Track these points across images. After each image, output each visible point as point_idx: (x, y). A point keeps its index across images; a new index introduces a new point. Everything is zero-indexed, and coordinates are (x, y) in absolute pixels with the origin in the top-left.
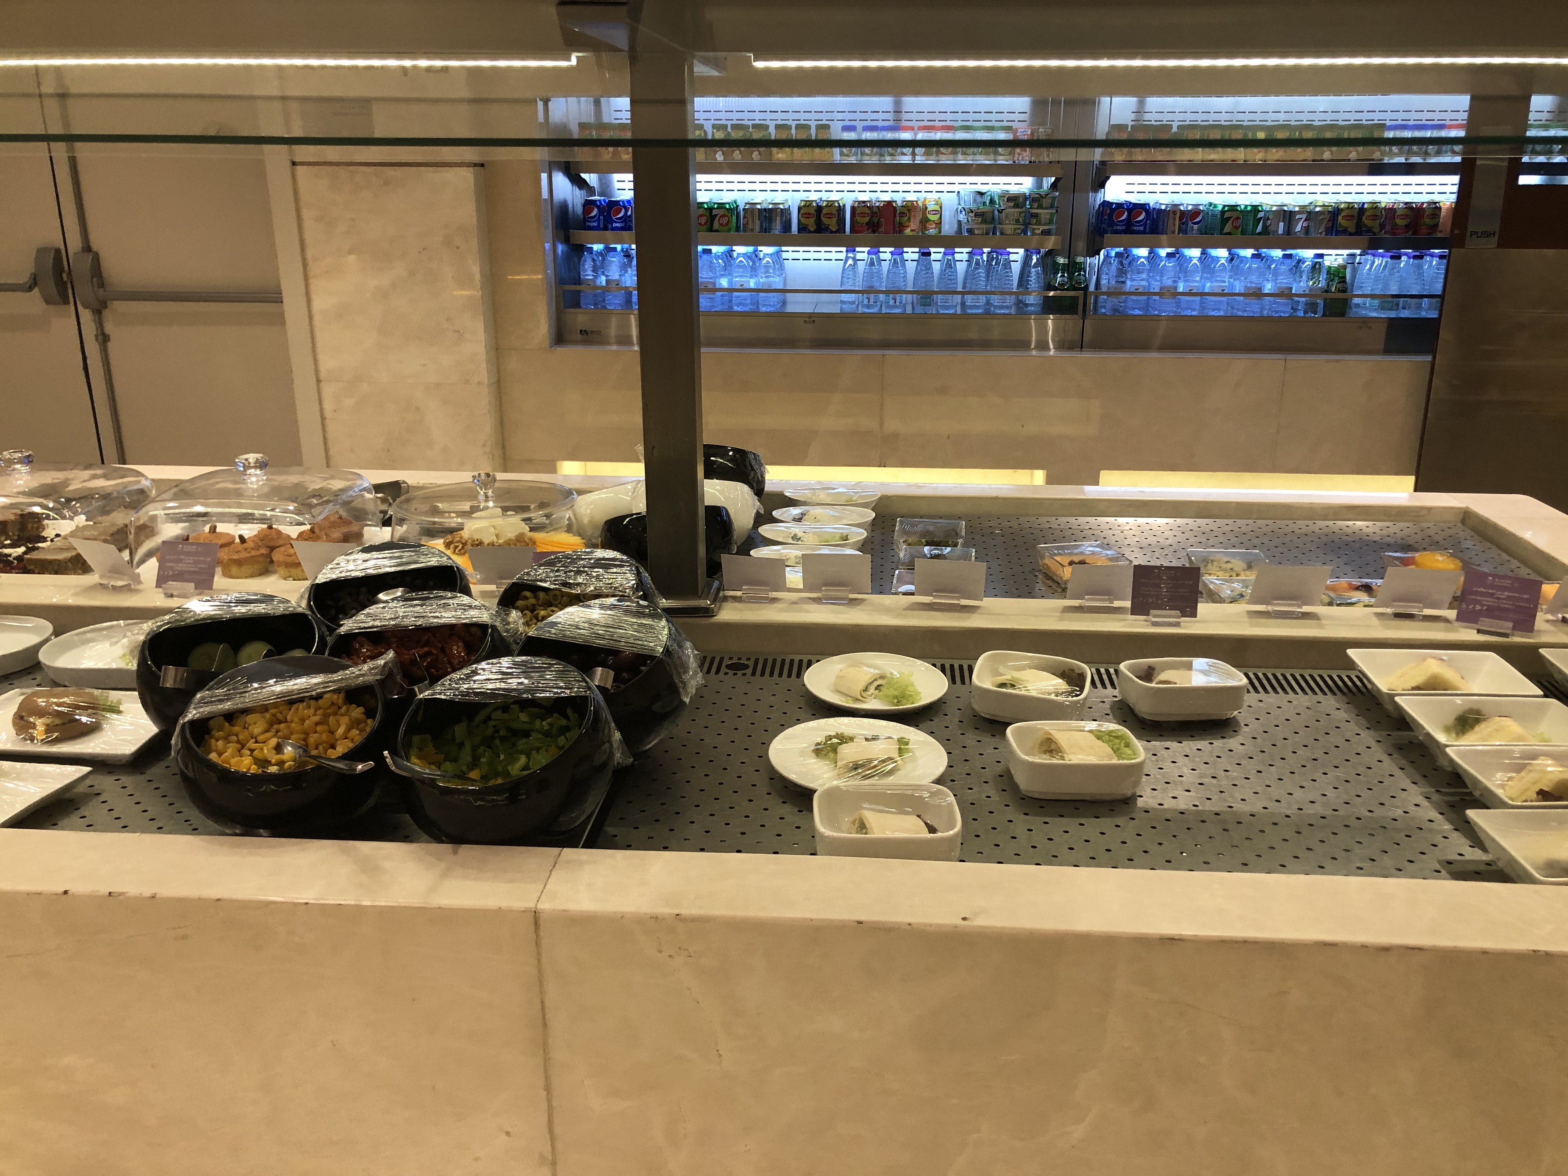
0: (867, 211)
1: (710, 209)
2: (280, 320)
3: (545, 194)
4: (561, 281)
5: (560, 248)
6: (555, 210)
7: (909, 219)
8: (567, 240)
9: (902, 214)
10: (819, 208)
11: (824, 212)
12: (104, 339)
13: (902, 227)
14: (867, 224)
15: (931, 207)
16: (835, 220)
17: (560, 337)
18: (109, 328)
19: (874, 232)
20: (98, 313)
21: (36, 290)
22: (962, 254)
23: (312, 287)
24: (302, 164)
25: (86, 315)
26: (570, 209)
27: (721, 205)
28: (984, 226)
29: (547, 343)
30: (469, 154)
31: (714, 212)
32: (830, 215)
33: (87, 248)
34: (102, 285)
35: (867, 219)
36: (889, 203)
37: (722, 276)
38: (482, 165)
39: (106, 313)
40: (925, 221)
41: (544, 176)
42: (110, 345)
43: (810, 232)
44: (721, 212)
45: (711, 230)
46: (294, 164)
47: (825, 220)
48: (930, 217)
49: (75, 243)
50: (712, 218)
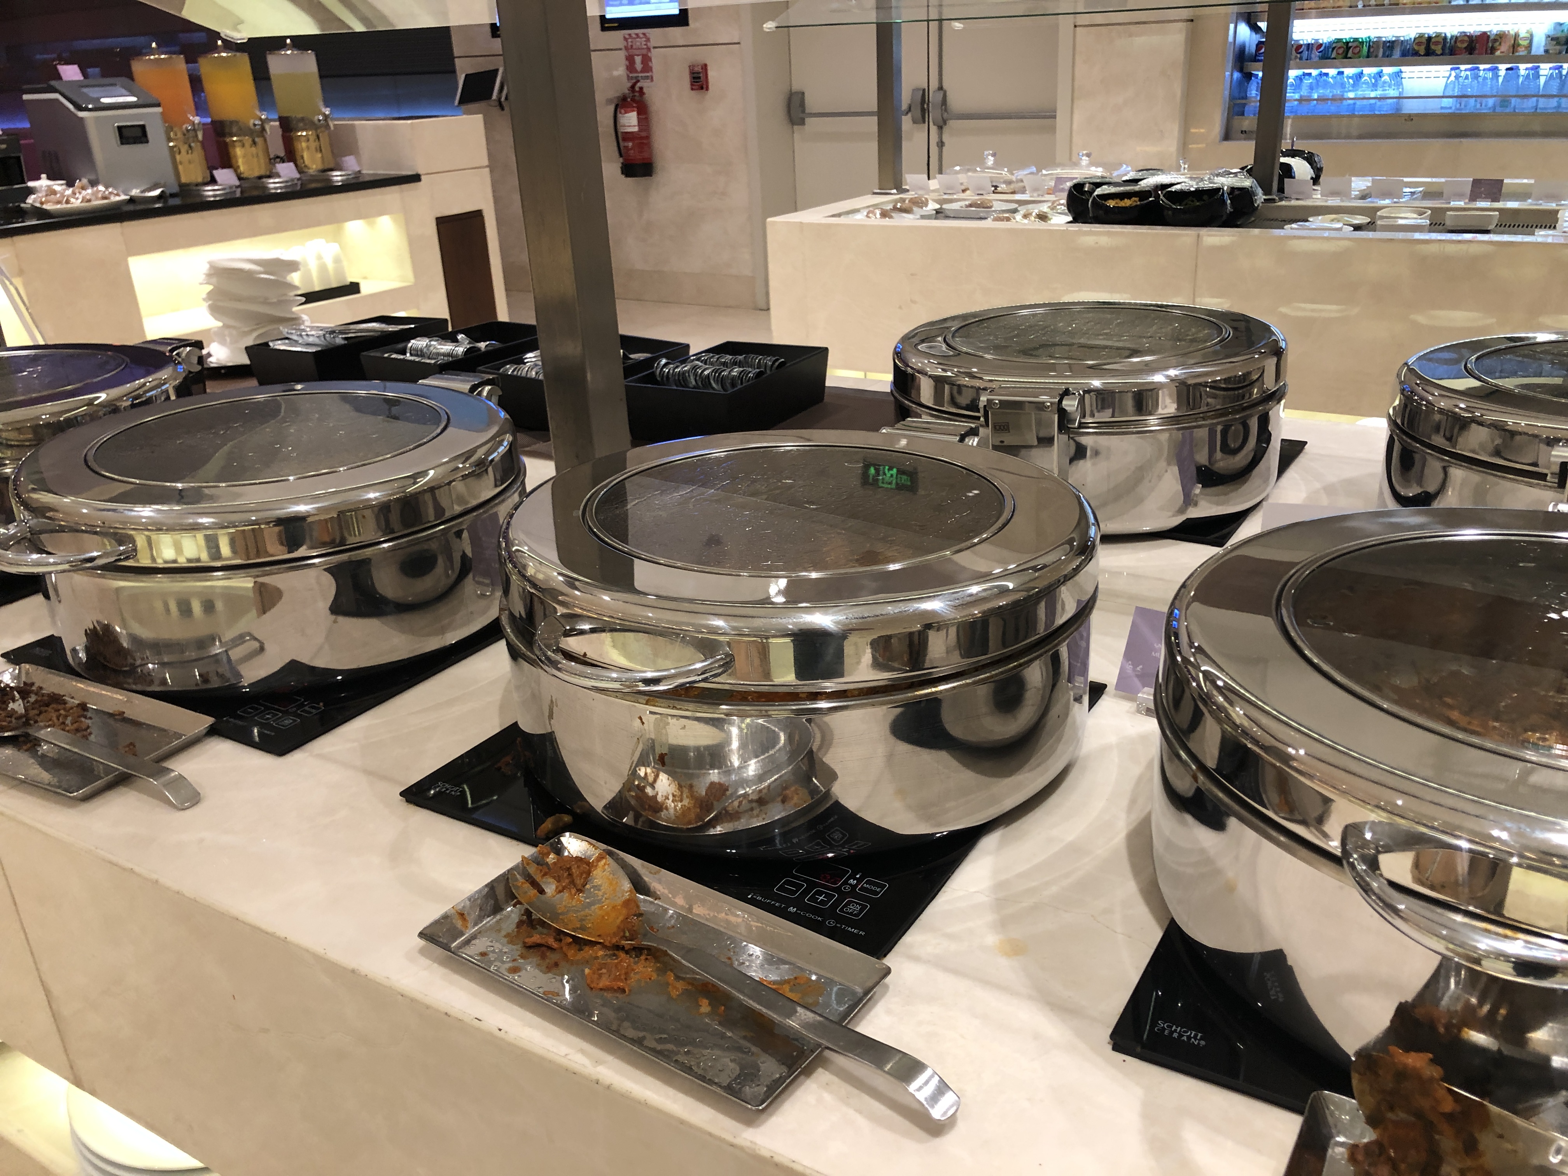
0: (1466, 38)
1: (1347, 43)
2: (1053, 129)
3: (1231, 39)
4: (1232, 98)
5: (1236, 75)
6: (1237, 49)
7: (1500, 44)
8: (1241, 70)
9: (1495, 40)
10: (1430, 38)
11: (1433, 40)
12: (941, 144)
13: (1493, 50)
14: (1465, 48)
15: (1523, 34)
16: (1440, 47)
17: (1227, 136)
18: (945, 138)
19: (1471, 54)
20: (940, 128)
21: (910, 115)
22: (1545, 69)
23: (1075, 106)
24: (1080, 26)
25: (934, 129)
26: (1247, 49)
27: (1356, 40)
28: (1558, 47)
29: (1218, 138)
30: (1185, 14)
31: (1350, 45)
32: (1437, 43)
33: (941, 88)
34: (946, 110)
35: (1465, 45)
36: (1485, 33)
37: (1350, 91)
38: (1192, 20)
39: (946, 130)
40: (1515, 46)
41: (1232, 26)
42: (944, 149)
43: (1420, 55)
44: (1355, 44)
45: (1346, 57)
46: (1075, 26)
47: (1433, 47)
48: (1521, 42)
49: (934, 84)
50: (1348, 48)
